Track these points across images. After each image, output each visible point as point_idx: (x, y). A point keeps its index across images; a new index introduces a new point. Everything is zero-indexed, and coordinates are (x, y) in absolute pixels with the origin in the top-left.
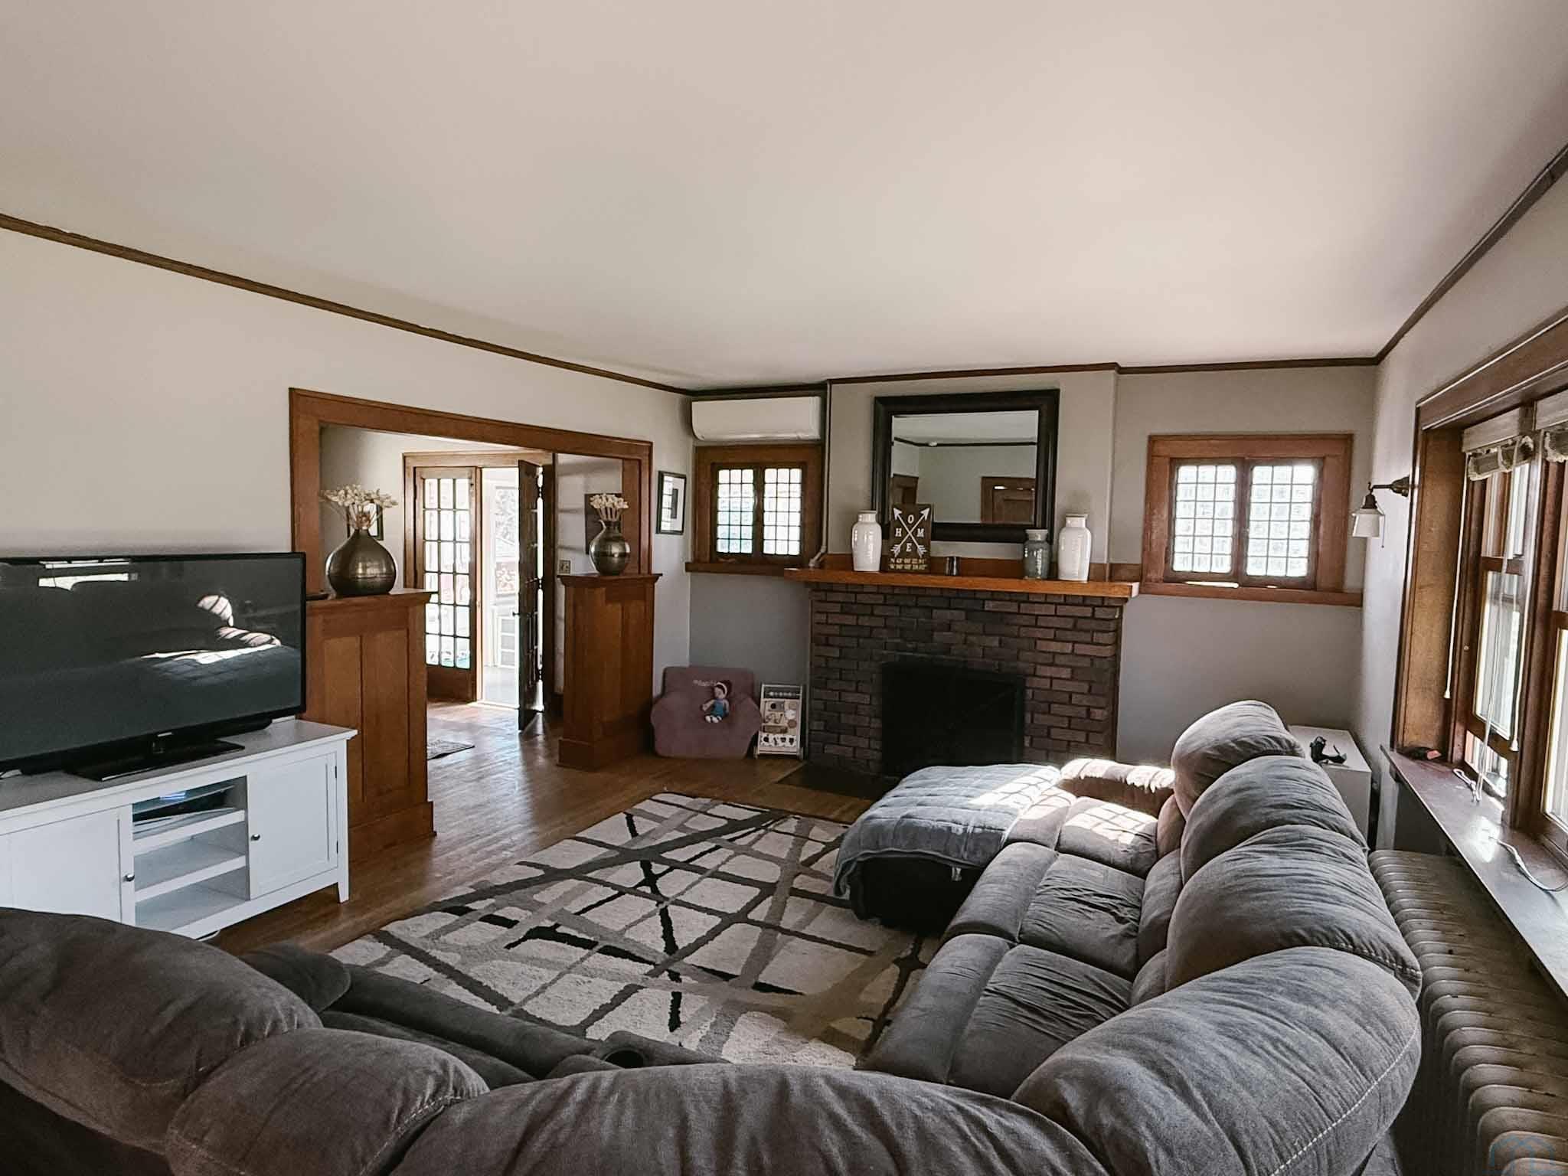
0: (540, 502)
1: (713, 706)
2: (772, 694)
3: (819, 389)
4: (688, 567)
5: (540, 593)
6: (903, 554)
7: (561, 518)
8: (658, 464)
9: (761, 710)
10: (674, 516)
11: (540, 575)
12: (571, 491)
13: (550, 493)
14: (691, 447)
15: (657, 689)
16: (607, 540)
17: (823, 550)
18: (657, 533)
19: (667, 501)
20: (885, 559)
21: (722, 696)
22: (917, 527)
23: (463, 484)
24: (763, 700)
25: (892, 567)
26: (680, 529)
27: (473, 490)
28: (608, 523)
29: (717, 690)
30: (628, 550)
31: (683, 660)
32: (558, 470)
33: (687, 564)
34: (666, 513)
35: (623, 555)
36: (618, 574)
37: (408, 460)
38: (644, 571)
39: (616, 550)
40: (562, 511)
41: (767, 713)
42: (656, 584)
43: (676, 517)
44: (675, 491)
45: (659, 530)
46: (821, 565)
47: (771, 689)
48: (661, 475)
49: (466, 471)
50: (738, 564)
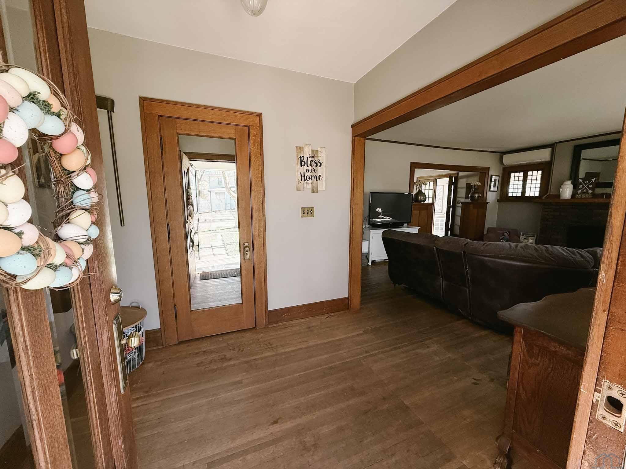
0: (453, 186)
1: (503, 238)
2: (524, 235)
3: (552, 146)
4: (498, 201)
5: (451, 209)
6: (582, 193)
7: (459, 190)
8: (491, 173)
9: (520, 239)
10: (494, 186)
11: (451, 204)
12: (462, 183)
13: (456, 184)
14: (502, 168)
15: (485, 232)
16: (474, 193)
17: (548, 194)
18: (489, 191)
19: (493, 183)
20: (573, 196)
21: (507, 235)
22: (589, 184)
23: (432, 183)
24: (521, 237)
25: (577, 197)
26: (496, 190)
27: (434, 184)
28: (475, 189)
29: (505, 233)
30: (480, 195)
31: (494, 226)
32: (458, 178)
33: (497, 200)
34: (492, 187)
35: (479, 197)
36: (477, 201)
37: (418, 179)
38: (484, 201)
39: (476, 195)
40: (459, 188)
41: (522, 240)
42: (488, 205)
43: (495, 187)
44: (495, 180)
45: (490, 191)
46: (547, 198)
47: (524, 234)
48: (492, 176)
49: (432, 180)
50: (515, 199)
